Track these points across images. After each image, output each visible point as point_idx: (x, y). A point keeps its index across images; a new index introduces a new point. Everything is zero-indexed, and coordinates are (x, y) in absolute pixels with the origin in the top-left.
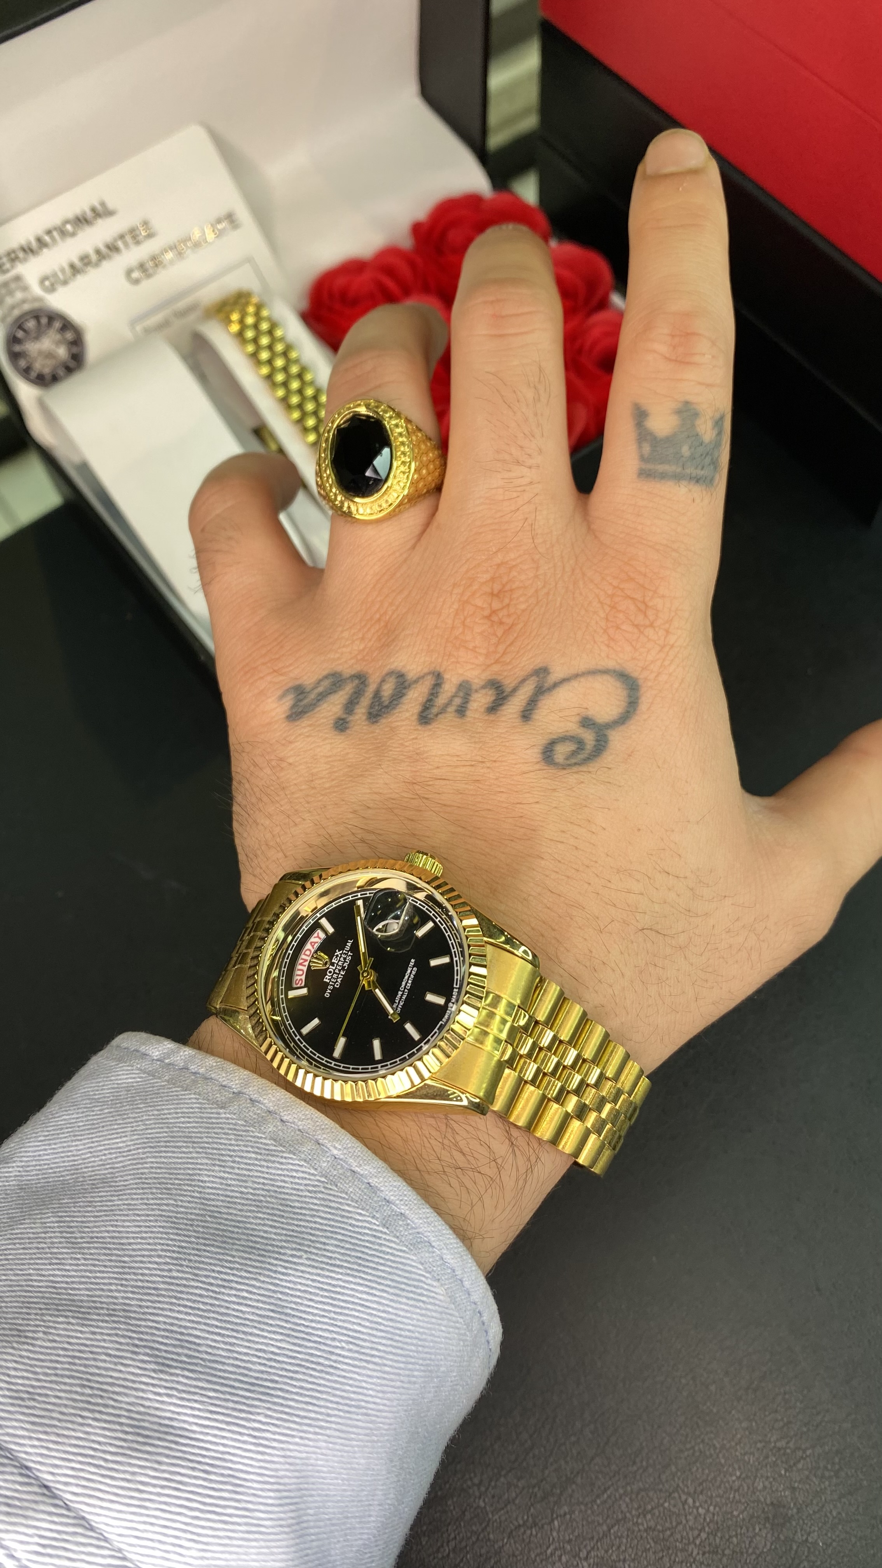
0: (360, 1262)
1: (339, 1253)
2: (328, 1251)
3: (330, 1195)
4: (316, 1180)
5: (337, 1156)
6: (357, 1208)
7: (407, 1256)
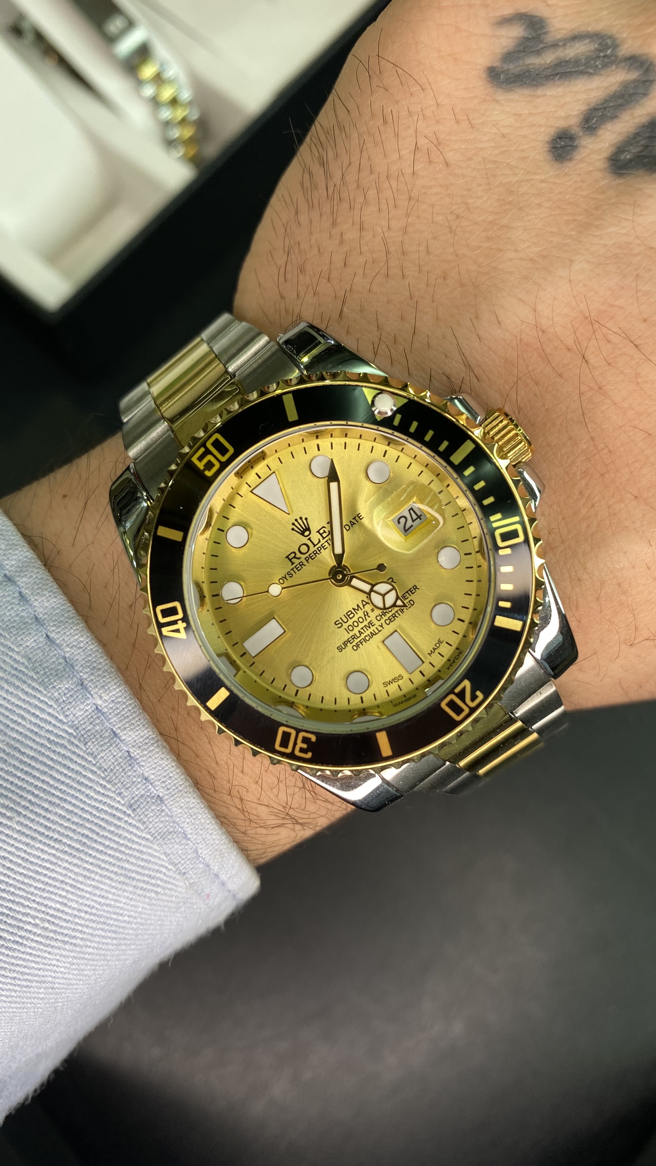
3: (74, 753)
4: (64, 730)
5: (99, 707)
6: (103, 778)
7: (149, 844)
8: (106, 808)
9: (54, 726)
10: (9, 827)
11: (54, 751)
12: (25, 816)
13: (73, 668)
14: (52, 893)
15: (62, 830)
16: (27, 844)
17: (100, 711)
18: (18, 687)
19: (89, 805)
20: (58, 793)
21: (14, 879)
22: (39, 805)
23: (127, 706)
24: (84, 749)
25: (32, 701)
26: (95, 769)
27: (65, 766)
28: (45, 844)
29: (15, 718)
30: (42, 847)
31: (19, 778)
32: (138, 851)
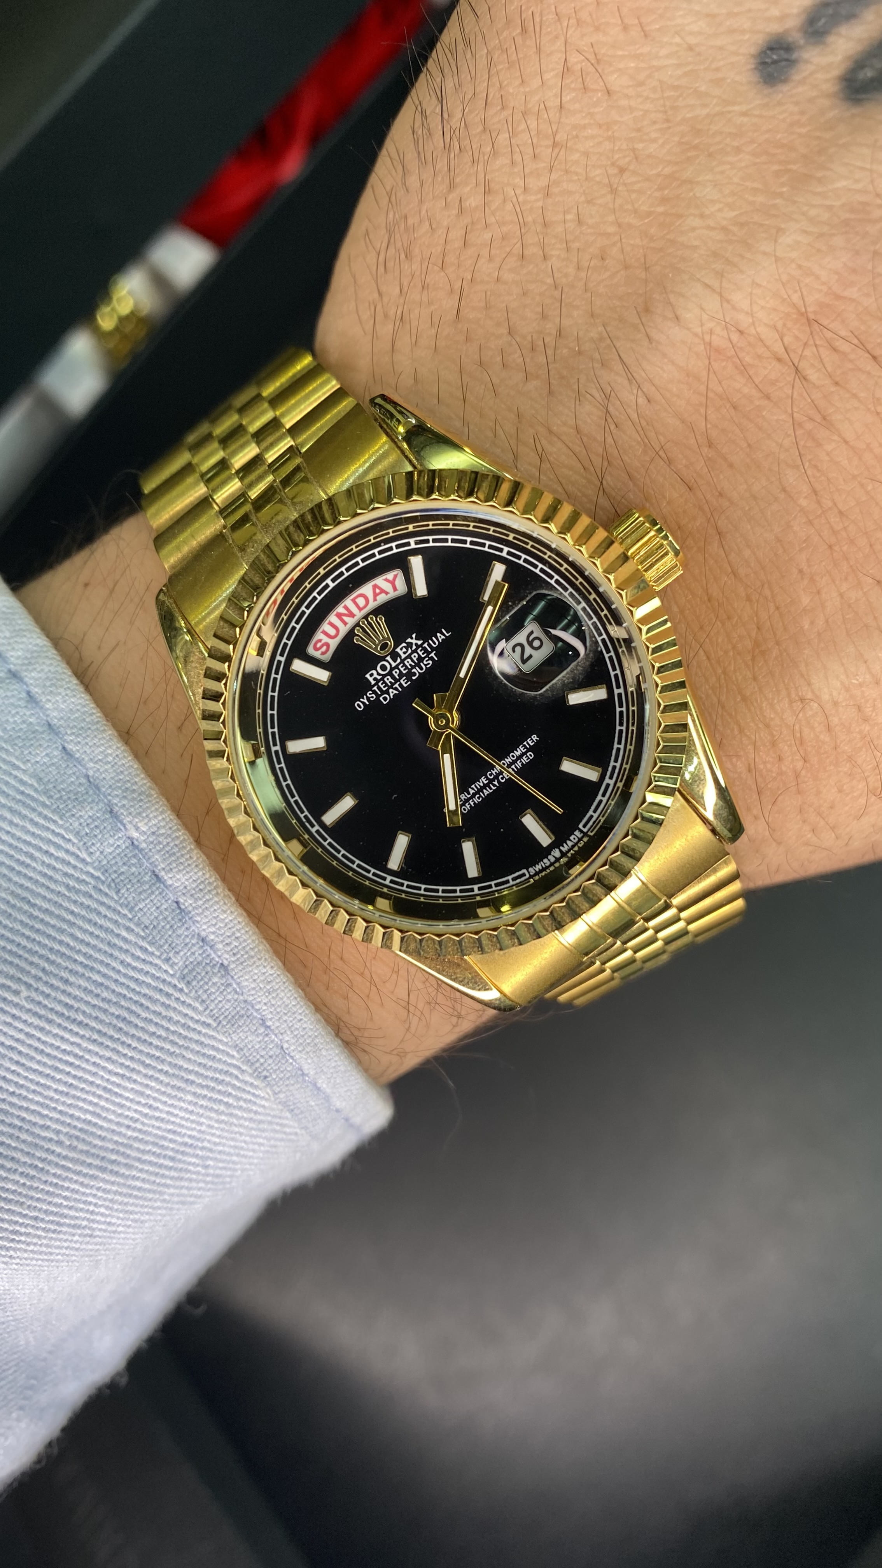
0: (121, 1025)
1: (87, 1003)
2: (69, 995)
3: (103, 904)
4: (88, 873)
5: (136, 843)
6: (143, 938)
7: (211, 1033)
8: (149, 980)
9: (75, 867)
10: (16, 1005)
11: (75, 902)
12: (37, 990)
13: (98, 789)
14: (79, 1098)
15: (88, 1010)
16: (42, 1029)
17: (137, 847)
18: (24, 817)
19: (125, 975)
20: (81, 959)
21: (26, 1078)
22: (55, 975)
23: (173, 840)
24: (116, 897)
25: (44, 834)
26: (132, 926)
27: (90, 921)
28: (65, 1028)
29: (23, 858)
30: (61, 1033)
31: (28, 938)
32: (197, 1041)
